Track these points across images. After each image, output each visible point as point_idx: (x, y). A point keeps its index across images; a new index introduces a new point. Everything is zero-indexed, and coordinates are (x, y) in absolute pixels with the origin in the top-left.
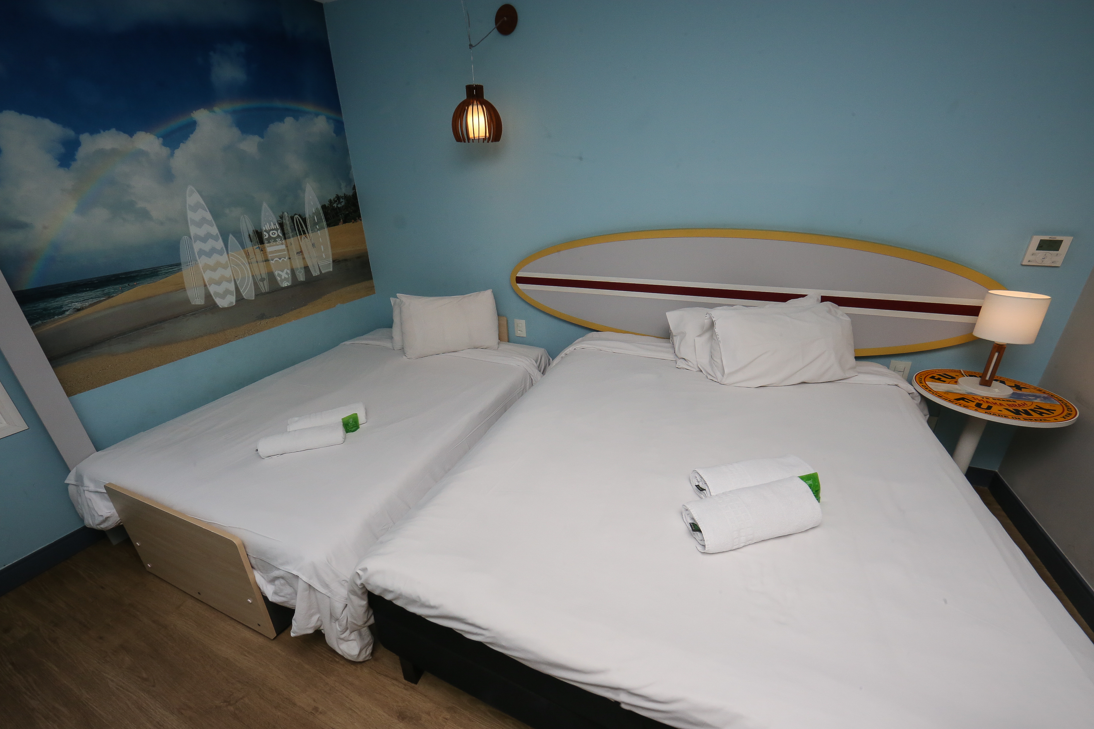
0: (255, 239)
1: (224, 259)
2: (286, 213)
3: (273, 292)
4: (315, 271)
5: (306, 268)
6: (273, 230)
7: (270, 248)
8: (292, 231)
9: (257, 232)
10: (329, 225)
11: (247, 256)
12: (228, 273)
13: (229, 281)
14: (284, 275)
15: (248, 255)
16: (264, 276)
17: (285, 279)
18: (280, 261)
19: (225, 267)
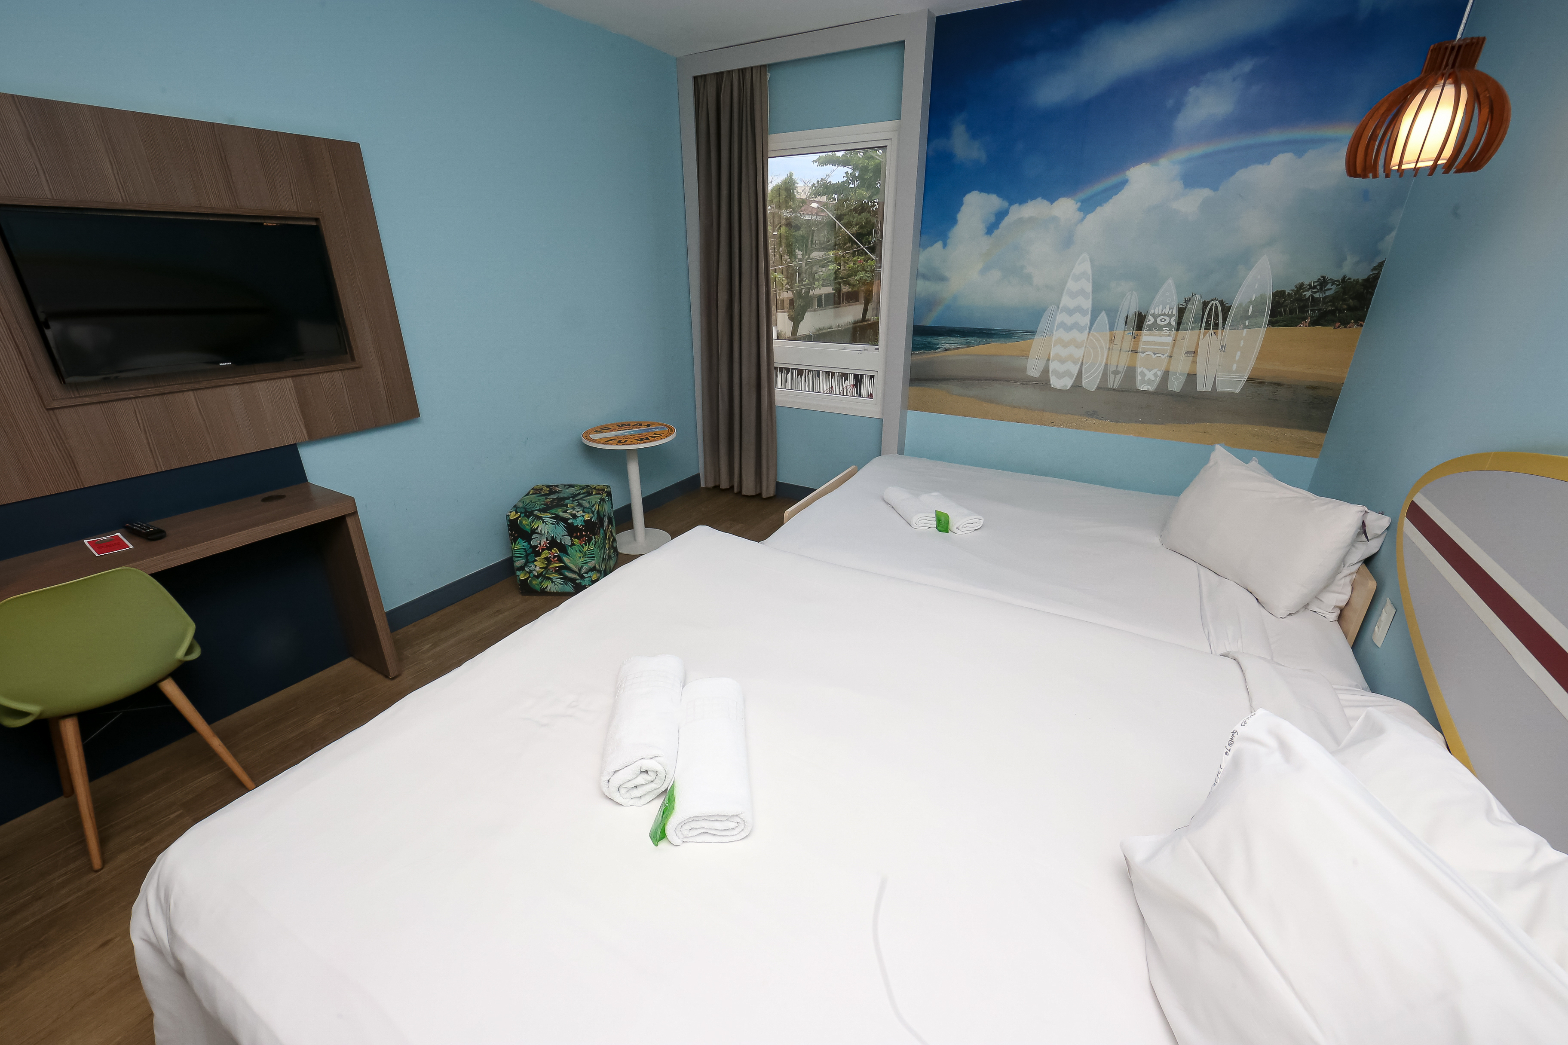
0: (1133, 322)
1: (1082, 337)
2: (1198, 297)
3: (1122, 391)
4: (1205, 384)
5: (1191, 377)
6: (1165, 315)
7: (1146, 337)
8: (1195, 321)
9: (1140, 314)
10: (1272, 323)
11: (1110, 340)
12: (1079, 353)
13: (1075, 363)
14: (1150, 375)
15: (1112, 339)
16: (1120, 369)
17: (1149, 381)
18: (1154, 357)
19: (1078, 346)
